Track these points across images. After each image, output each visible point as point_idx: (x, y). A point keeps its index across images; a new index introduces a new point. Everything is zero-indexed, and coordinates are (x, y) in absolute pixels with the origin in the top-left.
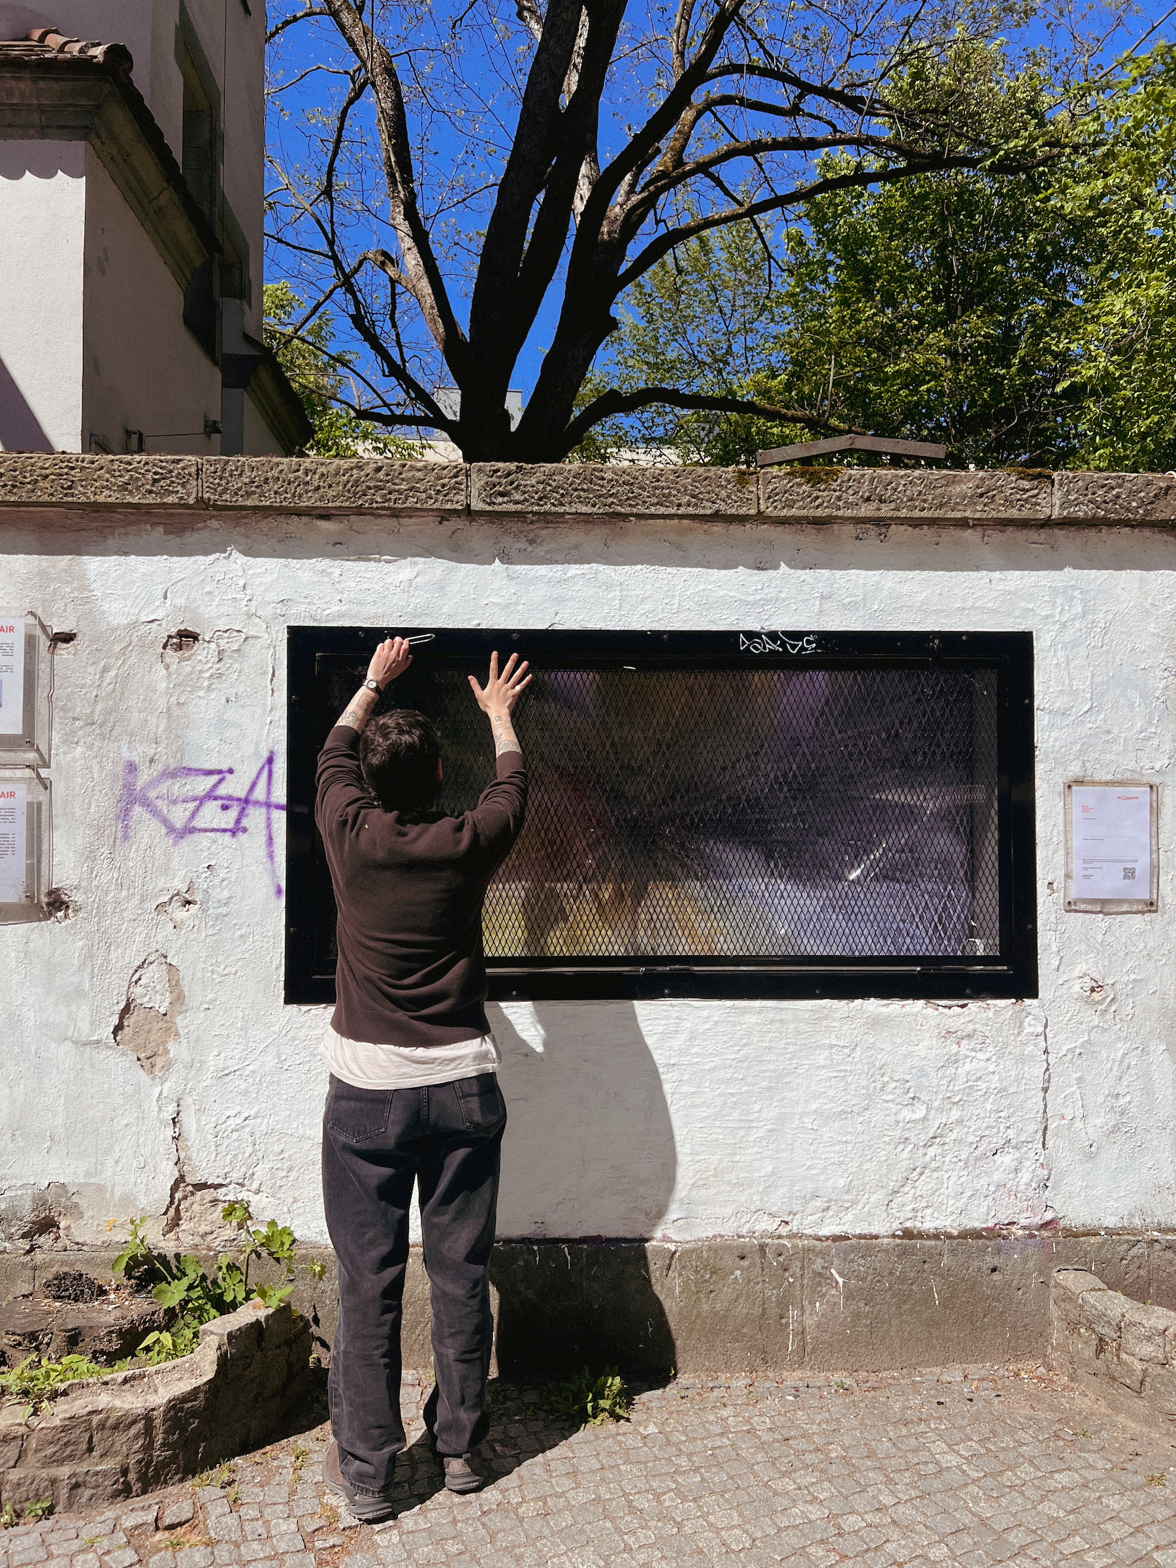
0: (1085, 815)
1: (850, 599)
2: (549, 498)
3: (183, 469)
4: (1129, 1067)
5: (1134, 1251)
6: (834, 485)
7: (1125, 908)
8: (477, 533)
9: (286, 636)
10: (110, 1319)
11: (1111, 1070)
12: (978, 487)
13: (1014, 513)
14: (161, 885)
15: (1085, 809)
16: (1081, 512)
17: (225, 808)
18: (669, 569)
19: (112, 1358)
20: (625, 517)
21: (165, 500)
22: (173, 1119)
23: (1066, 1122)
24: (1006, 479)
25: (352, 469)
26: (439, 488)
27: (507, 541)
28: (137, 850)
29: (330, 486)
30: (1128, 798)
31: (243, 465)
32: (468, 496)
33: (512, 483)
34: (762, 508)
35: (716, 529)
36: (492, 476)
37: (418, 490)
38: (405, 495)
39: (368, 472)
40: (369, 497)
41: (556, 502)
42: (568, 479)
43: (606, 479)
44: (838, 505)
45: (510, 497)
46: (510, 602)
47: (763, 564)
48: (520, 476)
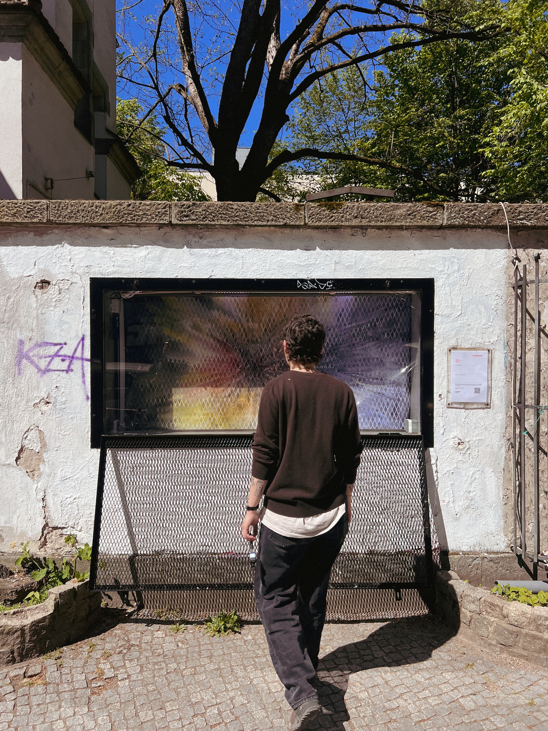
0: (457, 364)
1: (348, 264)
2: (208, 218)
3: (41, 206)
4: (475, 479)
5: (475, 562)
6: (340, 211)
7: (475, 406)
8: (176, 234)
9: (89, 282)
10: (12, 586)
11: (467, 480)
12: (408, 211)
13: (425, 223)
14: (35, 395)
15: (457, 361)
16: (457, 222)
17: (63, 360)
18: (265, 250)
19: (13, 603)
20: (244, 226)
21: (33, 221)
22: (43, 499)
23: (445, 504)
24: (422, 207)
25: (117, 205)
26: (157, 213)
27: (190, 237)
28: (25, 379)
29: (107, 213)
30: (477, 356)
31: (68, 204)
32: (170, 217)
33: (190, 211)
34: (307, 221)
35: (286, 231)
36: (181, 207)
37: (147, 215)
38: (141, 217)
39: (125, 206)
40: (125, 218)
41: (211, 220)
42: (216, 209)
43: (234, 209)
44: (342, 220)
45: (190, 218)
46: (191, 266)
47: (308, 247)
48: (194, 208)
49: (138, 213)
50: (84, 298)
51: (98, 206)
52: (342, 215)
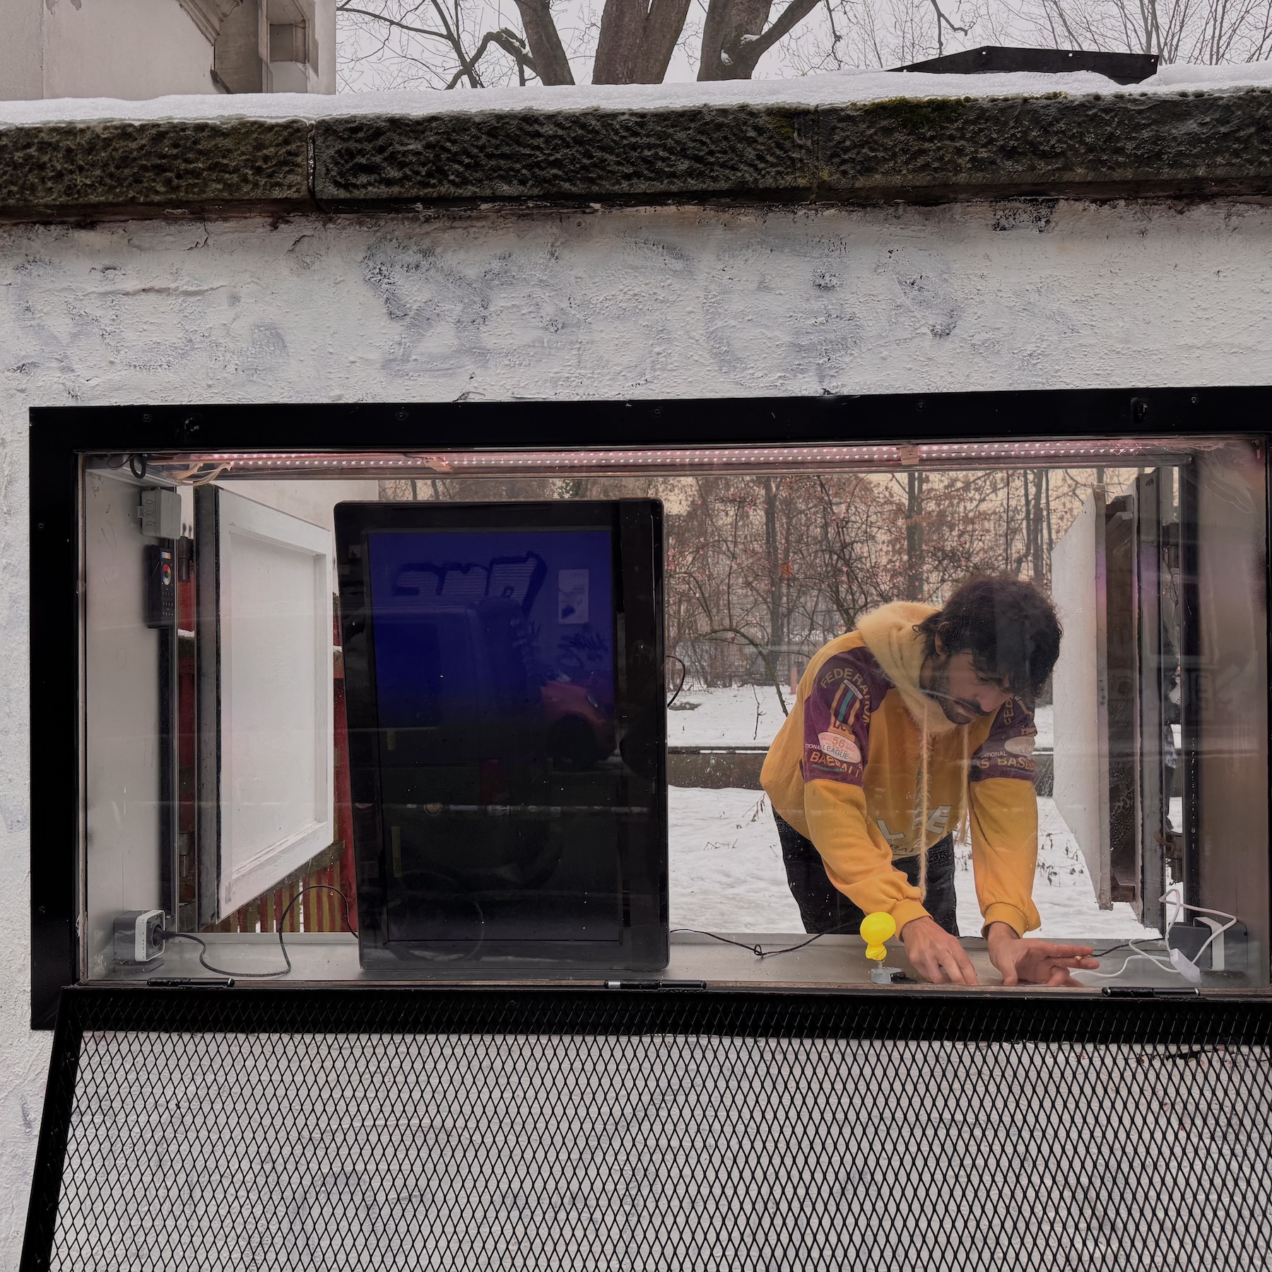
2: (446, 173)
6: (952, 130)
8: (339, 245)
9: (27, 424)
20: (581, 201)
25: (116, 139)
26: (259, 164)
27: (387, 252)
29: (81, 169)
32: (310, 175)
33: (382, 150)
34: (821, 174)
35: (744, 219)
36: (349, 139)
37: (225, 169)
38: (204, 179)
39: (143, 142)
40: (146, 185)
41: (457, 180)
42: (478, 138)
43: (543, 136)
44: (959, 165)
45: (379, 174)
46: (392, 357)
47: (827, 278)
48: (397, 138)
49: (192, 166)
50: (10, 482)
51: (50, 144)
52: (958, 144)
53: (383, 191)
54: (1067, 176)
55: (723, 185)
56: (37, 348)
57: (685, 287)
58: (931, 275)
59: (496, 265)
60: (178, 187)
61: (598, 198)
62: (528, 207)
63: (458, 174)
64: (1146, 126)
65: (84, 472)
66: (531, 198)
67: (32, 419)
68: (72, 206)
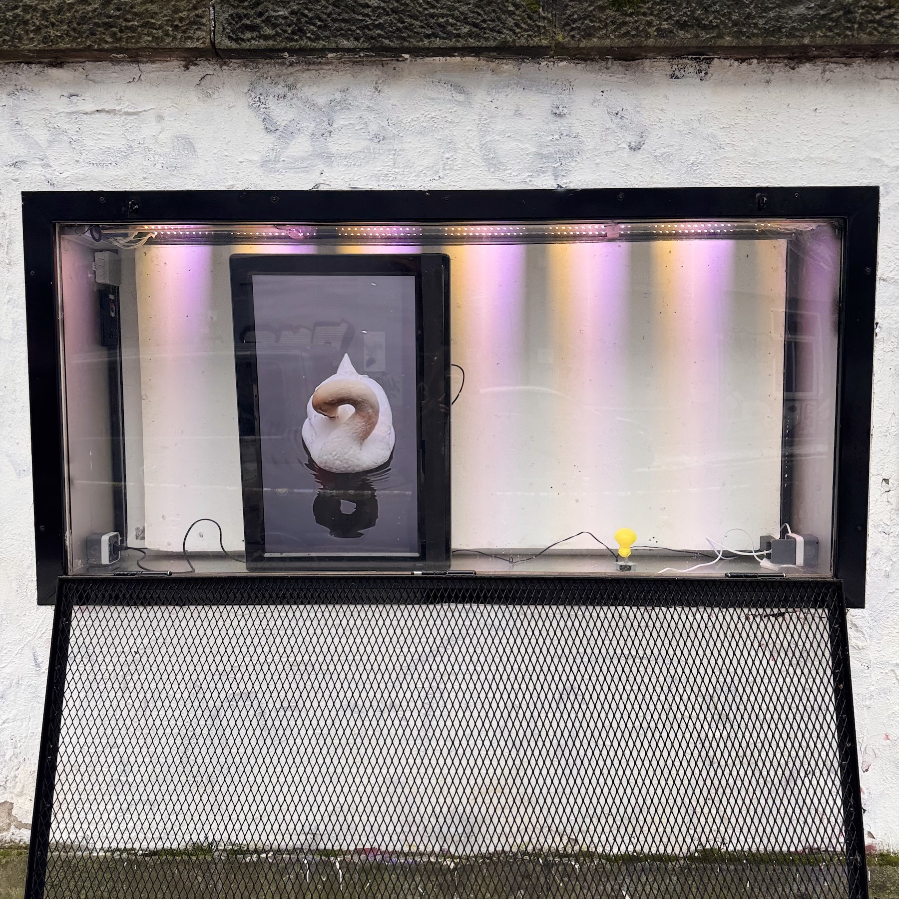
2: (304, 32)
6: (644, 8)
8: (231, 81)
9: (20, 203)
23: (889, 742)
25: (77, 4)
26: (176, 22)
27: (264, 86)
29: (53, 25)
32: (212, 32)
33: (261, 14)
34: (558, 38)
35: (505, 67)
36: (238, 6)
37: (153, 26)
38: (139, 33)
39: (96, 6)
40: (98, 37)
41: (312, 36)
42: (326, 8)
43: (370, 7)
44: (649, 33)
45: (259, 32)
46: (267, 159)
47: (561, 109)
48: (271, 6)
49: (130, 24)
50: (10, 243)
51: (31, 6)
52: (648, 19)
53: (262, 44)
54: (720, 42)
55: (492, 43)
56: (26, 151)
57: (466, 113)
58: (629, 108)
59: (338, 96)
60: (120, 39)
61: (408, 51)
62: (360, 56)
63: (313, 33)
64: (772, 9)
65: (59, 237)
66: (362, 50)
67: (23, 200)
68: (47, 51)
